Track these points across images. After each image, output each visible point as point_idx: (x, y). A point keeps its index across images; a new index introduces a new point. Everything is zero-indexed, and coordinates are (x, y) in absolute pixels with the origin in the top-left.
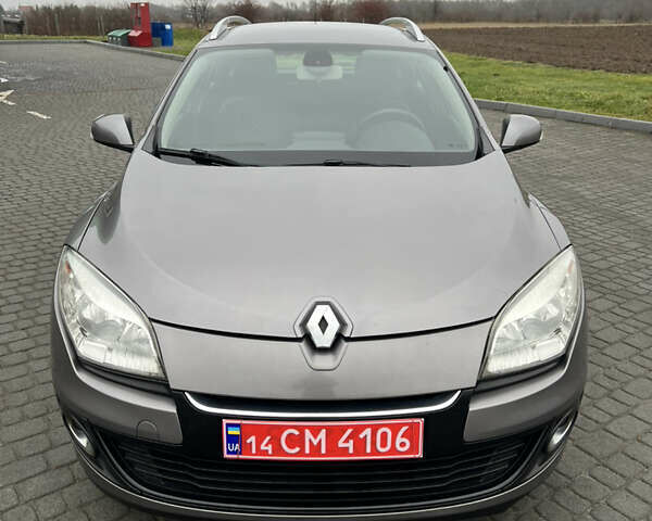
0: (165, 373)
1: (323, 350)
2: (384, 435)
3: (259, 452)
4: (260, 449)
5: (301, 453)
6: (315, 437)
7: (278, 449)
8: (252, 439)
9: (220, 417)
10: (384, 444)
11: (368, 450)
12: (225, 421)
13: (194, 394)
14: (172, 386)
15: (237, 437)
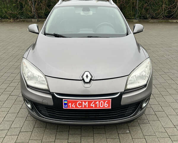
0: (49, 88)
1: (87, 83)
2: (102, 103)
3: (72, 107)
5: (82, 107)
6: (85, 103)
7: (76, 106)
8: (70, 104)
9: (63, 99)
10: (102, 105)
11: (98, 107)
13: (56, 93)
14: (51, 92)
15: (66, 103)
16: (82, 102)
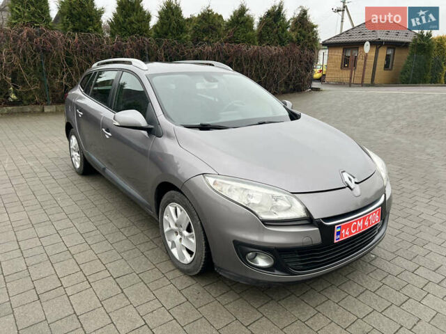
2: (374, 216)
3: (346, 236)
4: (346, 234)
5: (356, 232)
6: (360, 223)
7: (350, 233)
8: (344, 231)
9: (334, 225)
11: (371, 223)
12: (336, 226)
13: (323, 219)
15: (339, 232)
16: (356, 221)
